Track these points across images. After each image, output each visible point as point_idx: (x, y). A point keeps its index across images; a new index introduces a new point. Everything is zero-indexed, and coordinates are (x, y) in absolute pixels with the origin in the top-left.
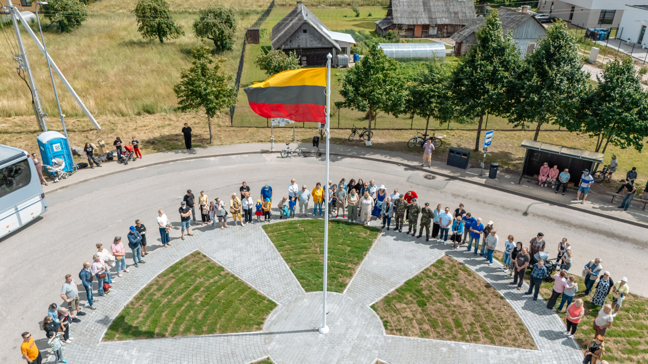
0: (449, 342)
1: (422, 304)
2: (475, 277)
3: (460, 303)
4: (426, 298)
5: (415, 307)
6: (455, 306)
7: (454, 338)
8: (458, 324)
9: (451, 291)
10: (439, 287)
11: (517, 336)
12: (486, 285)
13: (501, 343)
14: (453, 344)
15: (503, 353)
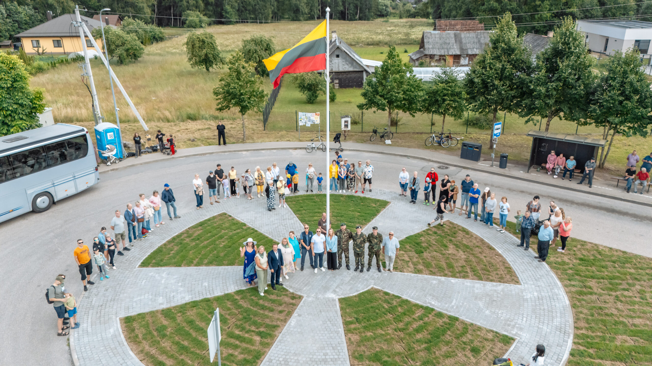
0: (439, 277)
1: (419, 253)
2: (472, 236)
3: (455, 252)
4: (424, 248)
5: (413, 254)
6: (449, 254)
7: (445, 275)
8: (450, 266)
9: (448, 244)
10: (437, 241)
11: (504, 276)
12: (482, 240)
13: (488, 280)
14: (443, 278)
15: (489, 286)
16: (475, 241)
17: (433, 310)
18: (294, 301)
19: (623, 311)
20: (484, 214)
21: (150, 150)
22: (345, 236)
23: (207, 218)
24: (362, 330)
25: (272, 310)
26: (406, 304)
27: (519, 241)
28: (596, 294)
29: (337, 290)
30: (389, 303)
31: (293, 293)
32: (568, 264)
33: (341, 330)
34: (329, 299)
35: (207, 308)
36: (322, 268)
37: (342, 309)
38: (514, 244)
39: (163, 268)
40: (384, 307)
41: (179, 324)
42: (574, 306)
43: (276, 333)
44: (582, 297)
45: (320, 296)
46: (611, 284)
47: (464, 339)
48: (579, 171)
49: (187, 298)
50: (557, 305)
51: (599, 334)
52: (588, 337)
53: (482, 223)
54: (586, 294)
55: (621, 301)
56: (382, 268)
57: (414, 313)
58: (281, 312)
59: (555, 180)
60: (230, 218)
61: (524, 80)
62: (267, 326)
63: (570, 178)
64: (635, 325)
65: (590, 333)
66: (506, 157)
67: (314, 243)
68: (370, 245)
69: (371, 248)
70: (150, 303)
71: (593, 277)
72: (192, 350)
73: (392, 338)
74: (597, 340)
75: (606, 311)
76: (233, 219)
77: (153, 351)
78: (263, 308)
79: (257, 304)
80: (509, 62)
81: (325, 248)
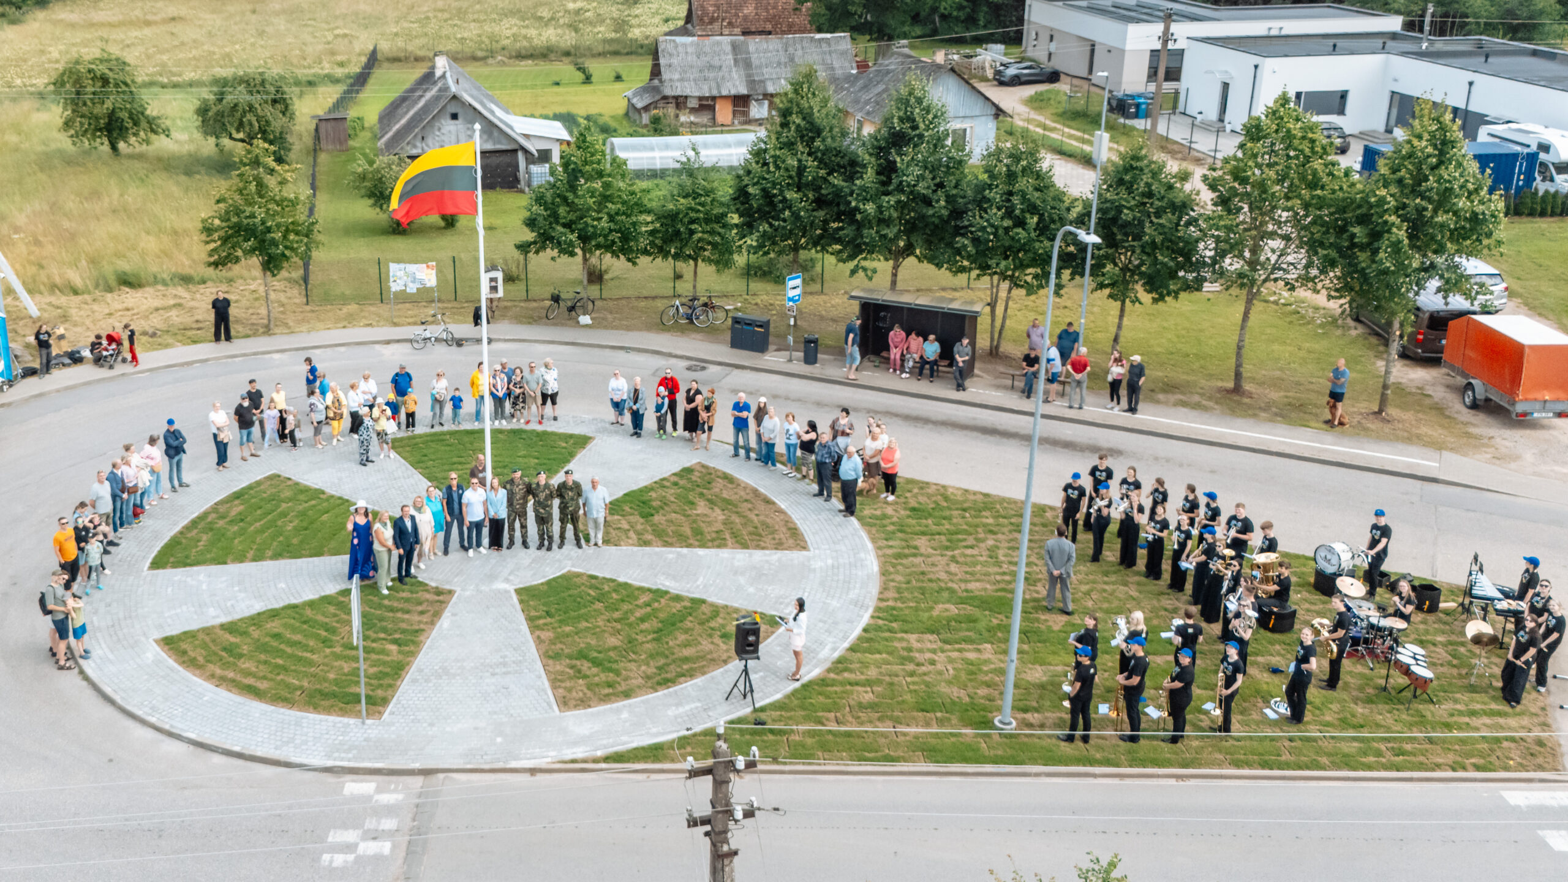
0: (679, 549)
1: (647, 516)
2: (739, 485)
3: (707, 511)
4: (654, 509)
5: (636, 519)
6: (698, 515)
7: (689, 546)
8: (698, 533)
9: (697, 500)
10: (678, 497)
11: (784, 540)
12: (755, 492)
13: (758, 547)
14: (685, 550)
15: (758, 556)
16: (742, 493)
17: (667, 592)
18: (441, 598)
19: (956, 575)
20: (761, 448)
21: (67, 361)
22: (519, 490)
23: (244, 485)
24: (556, 625)
26: (625, 589)
27: (815, 487)
28: (922, 555)
29: (511, 578)
30: (597, 588)
31: (437, 588)
32: (890, 517)
33: (524, 627)
34: (499, 591)
35: (297, 616)
36: (481, 549)
37: (521, 602)
38: (808, 494)
39: (195, 568)
40: (589, 595)
41: (259, 640)
42: (884, 573)
43: (422, 638)
44: (900, 561)
45: (483, 588)
46: (949, 540)
47: (713, 624)
48: (946, 363)
49: (258, 607)
50: (860, 573)
51: (911, 604)
52: (894, 608)
53: (759, 463)
54: (906, 556)
55: (957, 562)
56: (583, 542)
57: (637, 598)
58: (422, 613)
59: (904, 381)
60: (289, 483)
61: (841, 190)
62: (404, 631)
63: (932, 376)
64: (967, 591)
65: (899, 604)
66: (815, 341)
67: (467, 505)
68: (561, 503)
69: (563, 508)
70: (195, 617)
71: (923, 534)
72: (293, 668)
73: (604, 631)
74: (907, 612)
75: (932, 576)
76: (297, 484)
77: (231, 675)
78: (392, 610)
79: (380, 606)
80: (809, 154)
81: (486, 512)
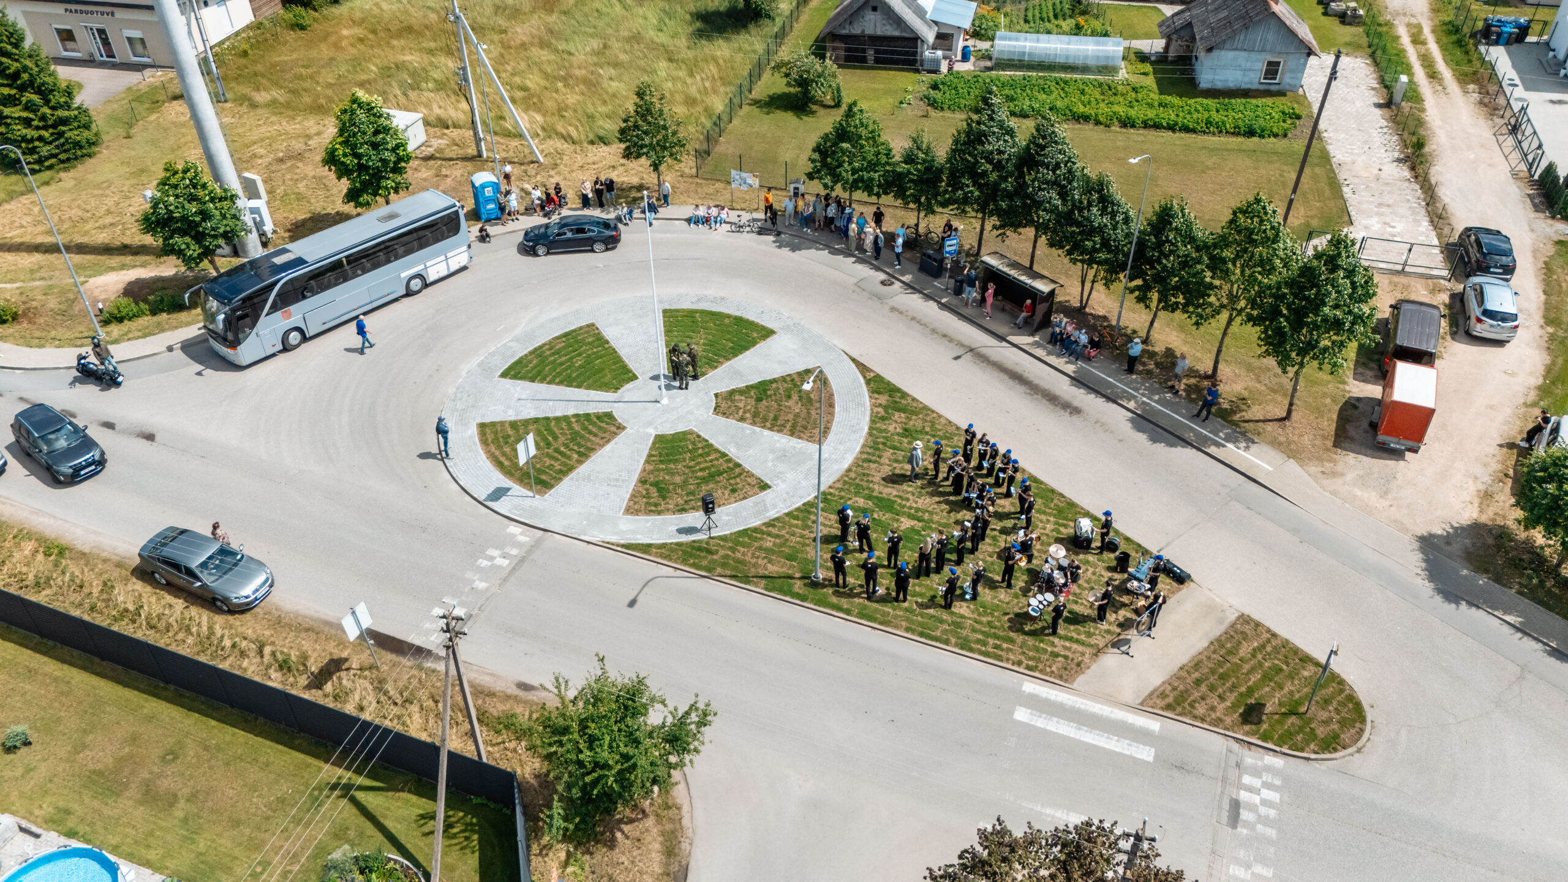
1: (759, 400)
4: (767, 396)
5: (751, 400)
6: (786, 406)
8: (776, 418)
9: (794, 395)
10: (785, 390)
13: (798, 437)
14: (758, 430)
15: (793, 443)
16: (823, 395)
17: (727, 455)
18: (616, 432)
23: (573, 328)
24: (659, 463)
25: (596, 435)
26: (708, 448)
28: (879, 463)
29: (660, 426)
30: (695, 444)
31: (618, 421)
33: (643, 460)
34: (648, 433)
35: (545, 425)
37: (653, 443)
39: (519, 382)
40: (687, 447)
41: (520, 435)
42: (848, 470)
43: (591, 454)
44: (864, 464)
45: (641, 430)
47: (733, 481)
49: (532, 414)
50: (835, 467)
51: (843, 493)
52: (831, 494)
54: (870, 461)
57: (709, 456)
58: (603, 438)
62: (587, 448)
65: (836, 492)
70: (501, 414)
71: (895, 448)
73: (678, 472)
74: (834, 497)
75: (870, 479)
76: (599, 333)
79: (586, 429)
